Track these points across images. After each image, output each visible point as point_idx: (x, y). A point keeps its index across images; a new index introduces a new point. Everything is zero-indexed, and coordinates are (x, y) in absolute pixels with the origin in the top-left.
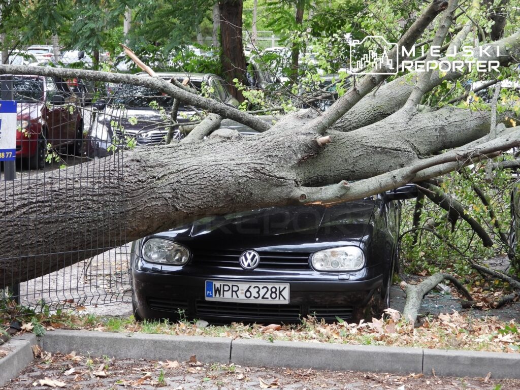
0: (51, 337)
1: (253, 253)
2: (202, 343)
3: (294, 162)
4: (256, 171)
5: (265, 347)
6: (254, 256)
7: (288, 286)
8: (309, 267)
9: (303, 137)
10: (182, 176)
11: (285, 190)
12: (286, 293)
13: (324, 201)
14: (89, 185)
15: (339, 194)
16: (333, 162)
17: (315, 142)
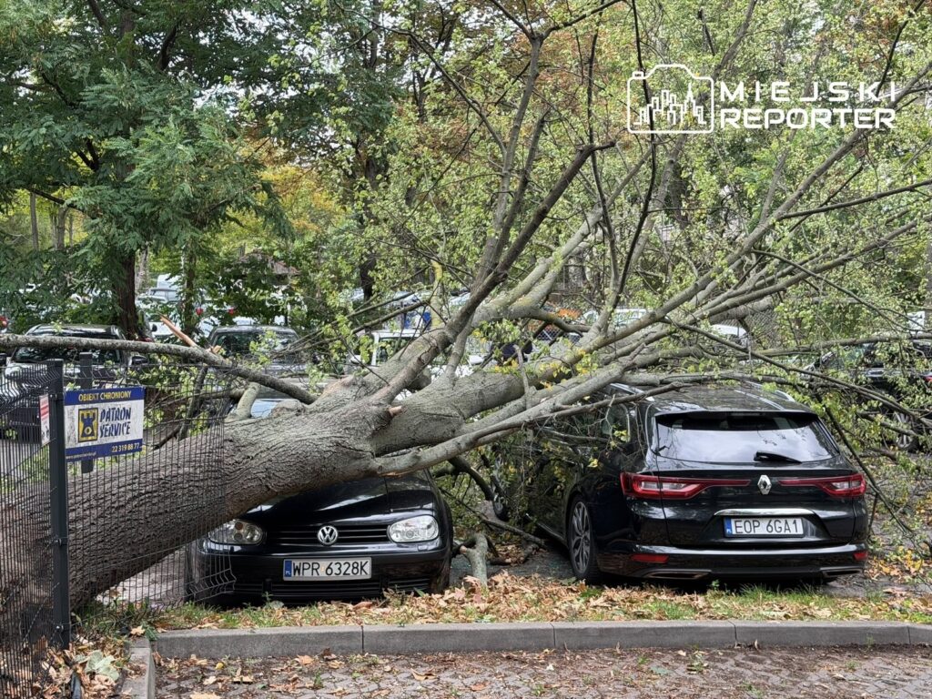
0: (166, 640)
1: (331, 527)
2: (332, 633)
3: (369, 434)
4: (338, 444)
5: (397, 632)
6: (332, 531)
7: (369, 561)
8: (387, 540)
9: (375, 408)
10: (273, 454)
11: (364, 463)
12: (368, 568)
13: (397, 471)
14: (192, 470)
15: (411, 464)
16: (398, 432)
17: (388, 413)
